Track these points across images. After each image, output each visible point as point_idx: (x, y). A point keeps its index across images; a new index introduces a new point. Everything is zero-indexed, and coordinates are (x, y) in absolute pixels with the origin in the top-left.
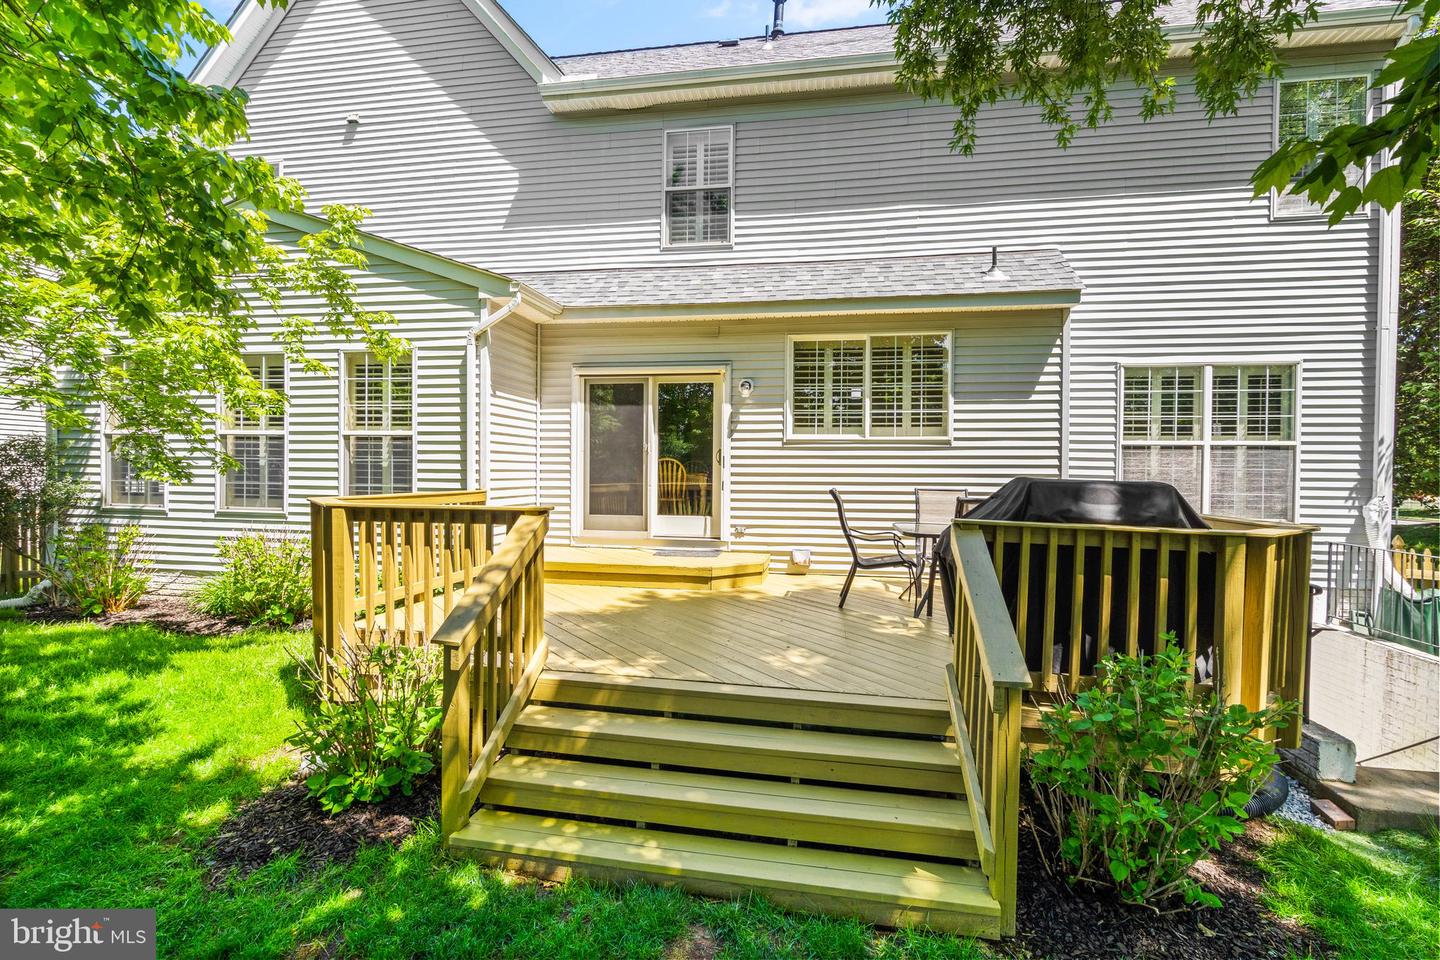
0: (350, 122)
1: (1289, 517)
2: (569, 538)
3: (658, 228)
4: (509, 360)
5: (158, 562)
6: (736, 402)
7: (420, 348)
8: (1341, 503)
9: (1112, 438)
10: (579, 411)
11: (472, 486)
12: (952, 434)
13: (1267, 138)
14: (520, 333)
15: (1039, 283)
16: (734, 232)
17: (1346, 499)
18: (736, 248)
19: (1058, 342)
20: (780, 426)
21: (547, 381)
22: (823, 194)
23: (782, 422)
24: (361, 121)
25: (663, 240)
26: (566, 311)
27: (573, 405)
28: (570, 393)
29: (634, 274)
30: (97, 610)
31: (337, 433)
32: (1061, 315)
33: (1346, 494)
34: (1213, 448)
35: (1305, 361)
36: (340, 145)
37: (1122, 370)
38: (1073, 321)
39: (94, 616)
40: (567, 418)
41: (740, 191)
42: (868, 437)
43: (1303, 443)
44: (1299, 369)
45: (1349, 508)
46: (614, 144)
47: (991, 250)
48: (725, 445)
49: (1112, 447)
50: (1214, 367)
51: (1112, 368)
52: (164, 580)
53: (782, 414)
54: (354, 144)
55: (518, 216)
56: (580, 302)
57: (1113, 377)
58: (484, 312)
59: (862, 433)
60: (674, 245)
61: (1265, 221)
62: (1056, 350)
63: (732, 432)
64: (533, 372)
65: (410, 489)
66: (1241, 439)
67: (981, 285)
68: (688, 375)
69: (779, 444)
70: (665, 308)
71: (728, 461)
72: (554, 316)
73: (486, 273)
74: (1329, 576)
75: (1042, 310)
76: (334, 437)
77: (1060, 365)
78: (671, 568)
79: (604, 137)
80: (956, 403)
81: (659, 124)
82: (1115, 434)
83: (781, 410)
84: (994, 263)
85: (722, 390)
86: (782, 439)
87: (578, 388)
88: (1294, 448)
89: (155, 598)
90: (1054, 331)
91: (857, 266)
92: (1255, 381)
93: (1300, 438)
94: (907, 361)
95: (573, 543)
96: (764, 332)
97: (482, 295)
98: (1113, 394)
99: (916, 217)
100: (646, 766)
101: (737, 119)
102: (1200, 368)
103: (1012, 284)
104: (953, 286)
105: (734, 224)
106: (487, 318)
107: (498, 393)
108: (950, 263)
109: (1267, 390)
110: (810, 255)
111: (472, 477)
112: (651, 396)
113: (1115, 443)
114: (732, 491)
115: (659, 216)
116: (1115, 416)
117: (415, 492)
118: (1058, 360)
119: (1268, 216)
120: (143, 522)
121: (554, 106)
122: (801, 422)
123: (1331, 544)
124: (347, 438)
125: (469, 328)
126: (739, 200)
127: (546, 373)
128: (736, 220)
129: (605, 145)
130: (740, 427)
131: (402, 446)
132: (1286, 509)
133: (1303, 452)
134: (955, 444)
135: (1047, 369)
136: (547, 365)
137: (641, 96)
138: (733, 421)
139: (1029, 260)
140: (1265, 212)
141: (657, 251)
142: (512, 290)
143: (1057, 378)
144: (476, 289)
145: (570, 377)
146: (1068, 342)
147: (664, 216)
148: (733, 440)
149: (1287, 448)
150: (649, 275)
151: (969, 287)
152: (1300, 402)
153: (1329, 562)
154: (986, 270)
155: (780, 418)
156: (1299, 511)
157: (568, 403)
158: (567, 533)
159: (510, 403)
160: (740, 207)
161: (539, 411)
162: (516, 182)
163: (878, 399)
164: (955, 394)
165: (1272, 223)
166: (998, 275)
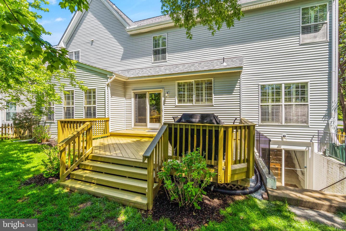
0: (92, 41)
1: (307, 123)
2: (131, 128)
3: (151, 58)
4: (116, 89)
5: (52, 132)
6: (165, 97)
7: (97, 88)
8: (321, 119)
9: (258, 103)
10: (133, 99)
11: (107, 117)
12: (214, 103)
13: (298, 23)
14: (120, 84)
15: (233, 65)
16: (167, 58)
17: (323, 118)
18: (168, 61)
19: (239, 80)
20: (175, 102)
21: (127, 94)
22: (187, 47)
23: (175, 101)
24: (94, 40)
25: (152, 61)
26: (129, 78)
27: (132, 99)
28: (131, 96)
29: (146, 69)
30: (40, 141)
31: (83, 106)
32: (240, 73)
33: (322, 117)
34: (285, 105)
35: (310, 81)
36: (90, 46)
37: (260, 86)
38: (243, 74)
39: (39, 143)
40: (131, 102)
41: (168, 48)
42: (194, 104)
43: (310, 103)
44: (309, 84)
45: (324, 121)
46: (142, 40)
47: (223, 58)
48: (163, 107)
49: (258, 105)
50: (285, 84)
51: (257, 85)
52: (54, 136)
53: (175, 99)
54: (93, 45)
55: (124, 57)
56: (132, 76)
57: (258, 88)
58: (109, 80)
59: (193, 103)
60: (155, 62)
61: (298, 45)
62: (239, 82)
63: (164, 104)
64: (124, 92)
65: (96, 117)
66: (293, 103)
67: (219, 67)
68: (156, 91)
69: (174, 106)
70: (149, 76)
71: (163, 111)
72: (127, 79)
73: (109, 72)
74: (318, 139)
75: (235, 72)
76: (82, 107)
77: (240, 85)
78: (145, 134)
79: (140, 39)
80: (214, 95)
81: (151, 35)
82: (258, 102)
83: (175, 98)
84: (224, 61)
85: (162, 94)
86: (175, 105)
87: (133, 95)
88: (308, 105)
89: (53, 140)
90: (238, 77)
91: (193, 64)
92: (297, 87)
93: (309, 102)
94: (204, 86)
95: (132, 129)
96: (171, 81)
97: (108, 76)
98: (258, 92)
99: (208, 51)
100: (102, 173)
101: (168, 32)
102: (281, 84)
103: (227, 66)
104: (213, 67)
105: (167, 56)
106: (109, 81)
107: (113, 97)
108: (215, 62)
109: (300, 90)
110: (183, 62)
111: (107, 115)
112: (148, 96)
113: (258, 104)
114: (164, 117)
115: (151, 56)
116: (258, 98)
117: (96, 118)
118: (239, 84)
119: (299, 43)
120: (52, 125)
121: (130, 33)
122: (180, 101)
123: (318, 131)
124: (85, 107)
125: (105, 83)
126: (168, 50)
127: (127, 92)
128: (168, 55)
129: (141, 41)
130: (166, 103)
131: (94, 108)
132: (306, 121)
133: (310, 106)
134: (214, 105)
135: (236, 86)
136: (127, 90)
137: (147, 29)
138: (164, 101)
139: (234, 60)
140: (298, 42)
141: (151, 63)
142: (113, 75)
143: (239, 89)
144: (107, 75)
145: (131, 92)
146: (242, 80)
147: (152, 55)
148: (164, 106)
149: (306, 105)
150: (149, 69)
151: (217, 67)
152: (309, 92)
153: (318, 135)
154: (222, 63)
155: (174, 100)
156: (309, 122)
157: (131, 98)
158: (131, 127)
159: (115, 99)
160: (168, 52)
161: (125, 100)
162: (123, 50)
163: (198, 95)
164: (214, 93)
165: (300, 45)
166: (225, 64)
